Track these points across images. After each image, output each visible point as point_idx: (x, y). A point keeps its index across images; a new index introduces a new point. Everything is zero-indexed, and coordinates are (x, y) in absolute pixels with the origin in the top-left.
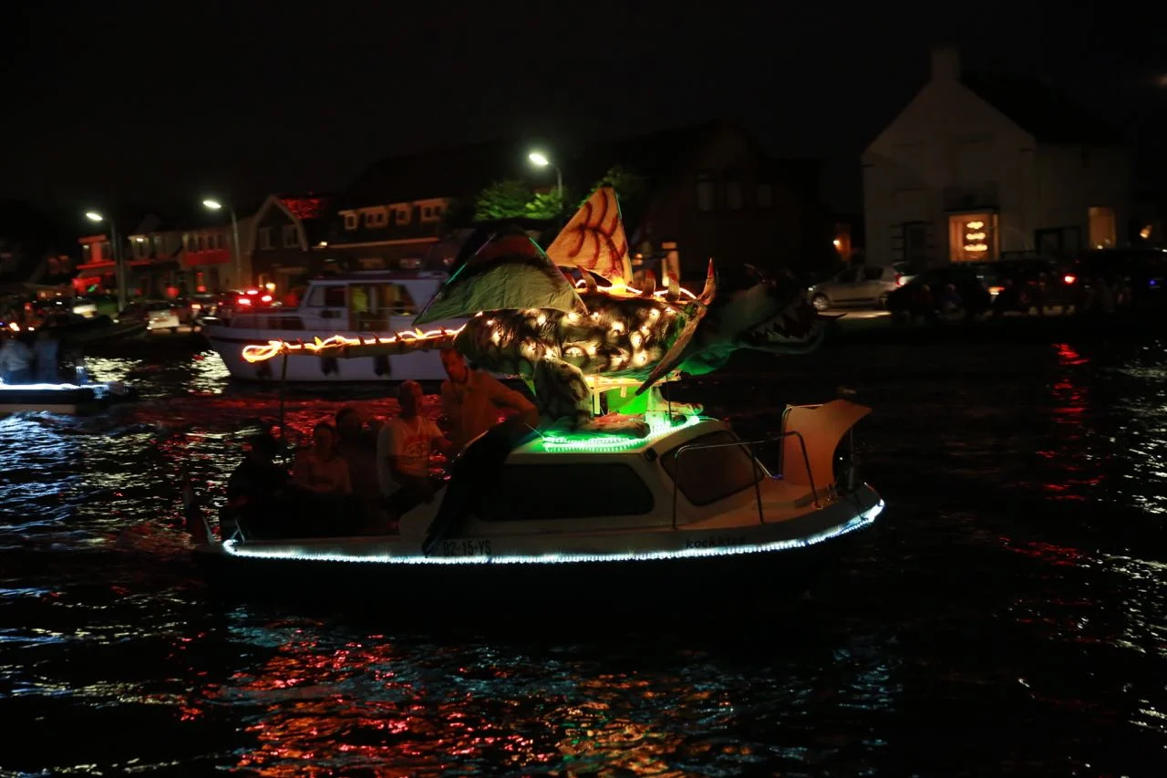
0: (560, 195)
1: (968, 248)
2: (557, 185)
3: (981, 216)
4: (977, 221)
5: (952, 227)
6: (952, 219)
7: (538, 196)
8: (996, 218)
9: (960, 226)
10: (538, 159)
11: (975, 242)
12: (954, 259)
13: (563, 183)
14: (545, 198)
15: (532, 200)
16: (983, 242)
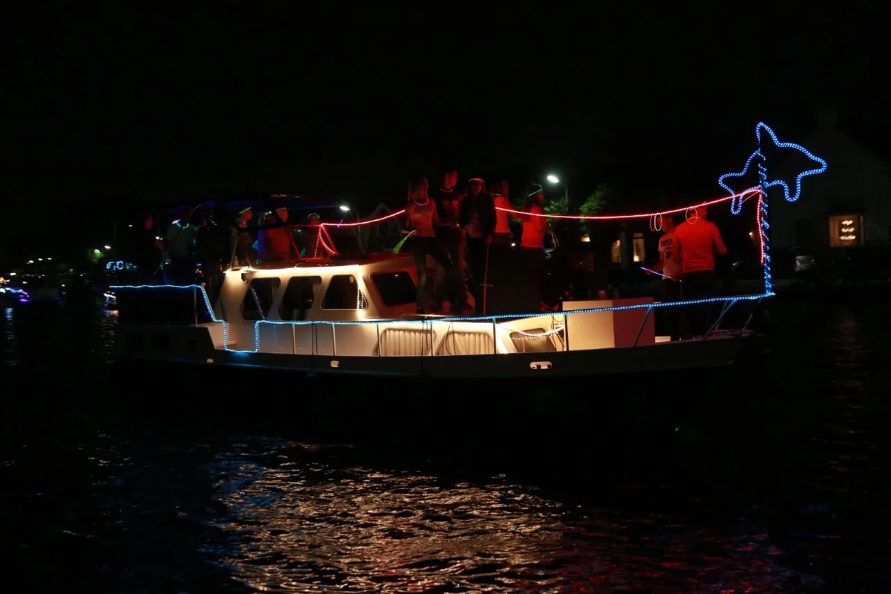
0: (567, 202)
1: (842, 238)
2: (565, 197)
3: (851, 217)
4: (849, 220)
5: (831, 224)
6: (831, 219)
7: (553, 202)
8: (862, 217)
9: (837, 223)
10: (553, 179)
11: (848, 234)
12: (832, 245)
13: (568, 194)
14: (557, 204)
15: (548, 206)
16: (853, 234)
